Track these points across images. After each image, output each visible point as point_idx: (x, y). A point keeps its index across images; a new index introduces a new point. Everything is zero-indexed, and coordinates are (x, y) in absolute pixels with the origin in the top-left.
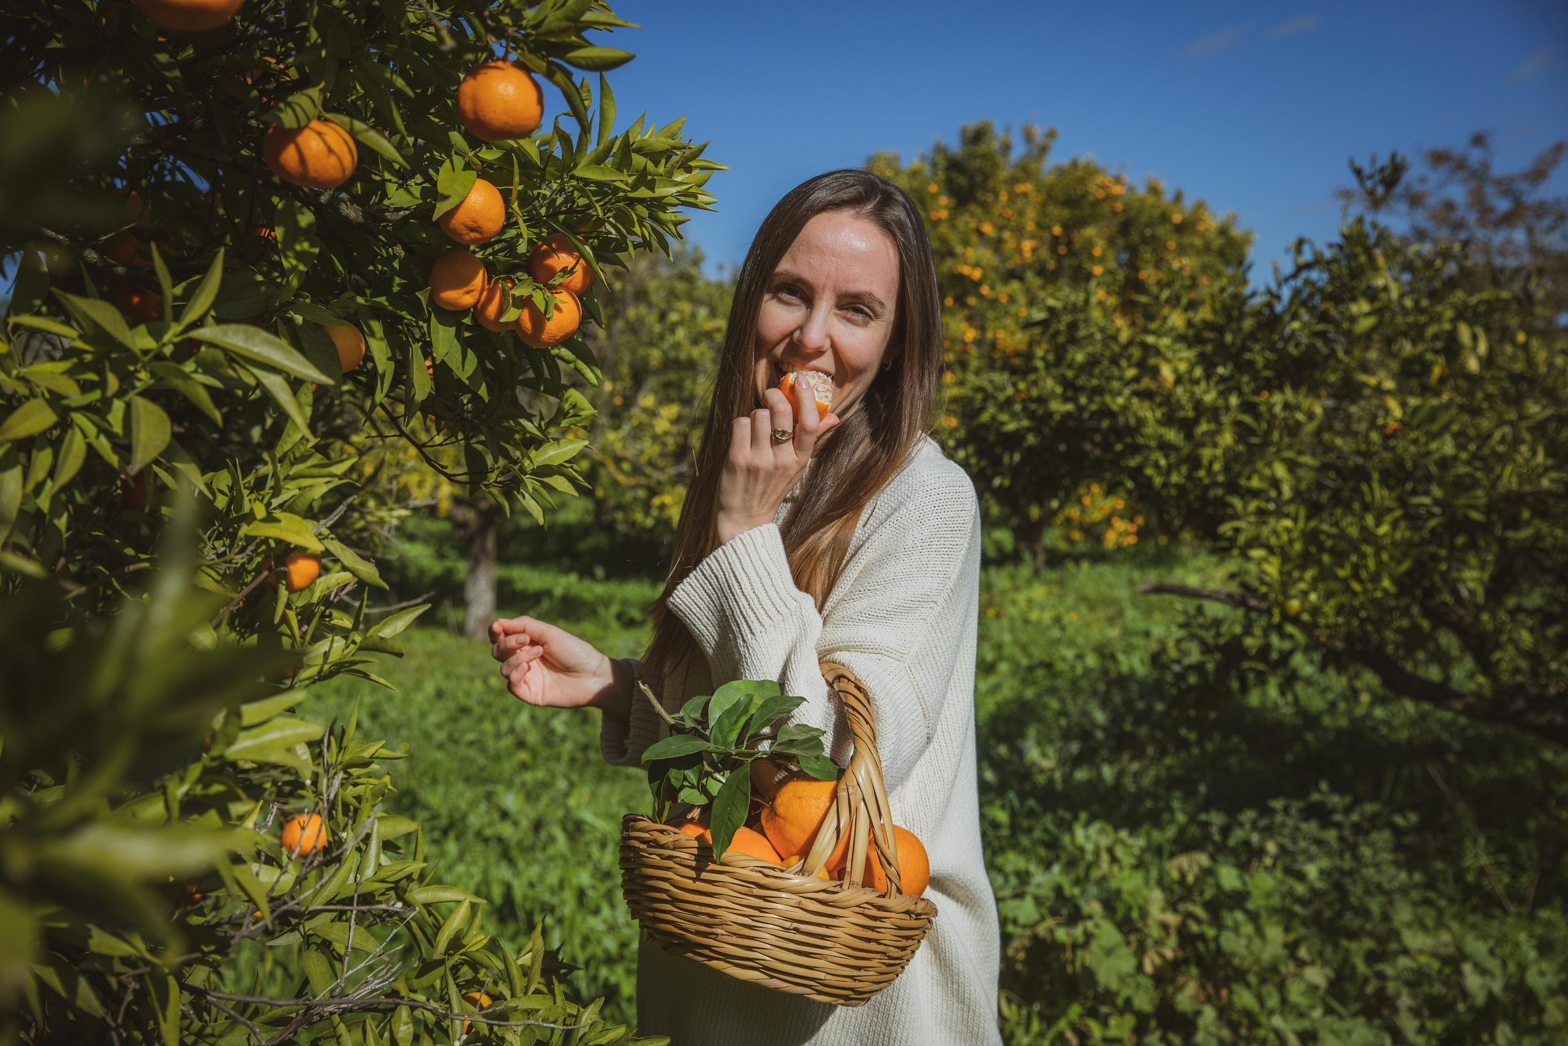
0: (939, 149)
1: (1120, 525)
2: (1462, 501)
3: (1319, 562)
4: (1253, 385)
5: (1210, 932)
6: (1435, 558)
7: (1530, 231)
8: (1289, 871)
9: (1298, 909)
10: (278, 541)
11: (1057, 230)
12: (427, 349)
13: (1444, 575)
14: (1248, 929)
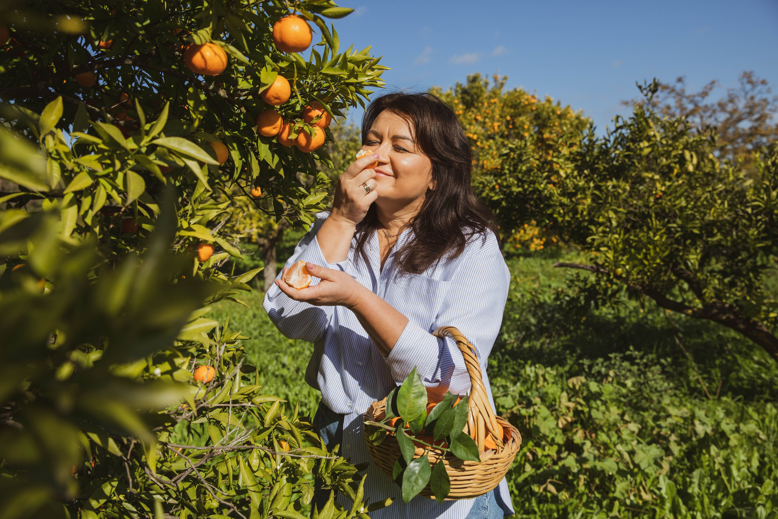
0: (458, 85)
1: (537, 241)
2: (690, 225)
3: (630, 252)
4: (599, 178)
5: (586, 410)
6: (677, 250)
7: (702, 117)
8: (619, 383)
9: (622, 399)
10: (194, 238)
11: (508, 118)
12: (257, 154)
13: (681, 257)
14: (603, 408)
